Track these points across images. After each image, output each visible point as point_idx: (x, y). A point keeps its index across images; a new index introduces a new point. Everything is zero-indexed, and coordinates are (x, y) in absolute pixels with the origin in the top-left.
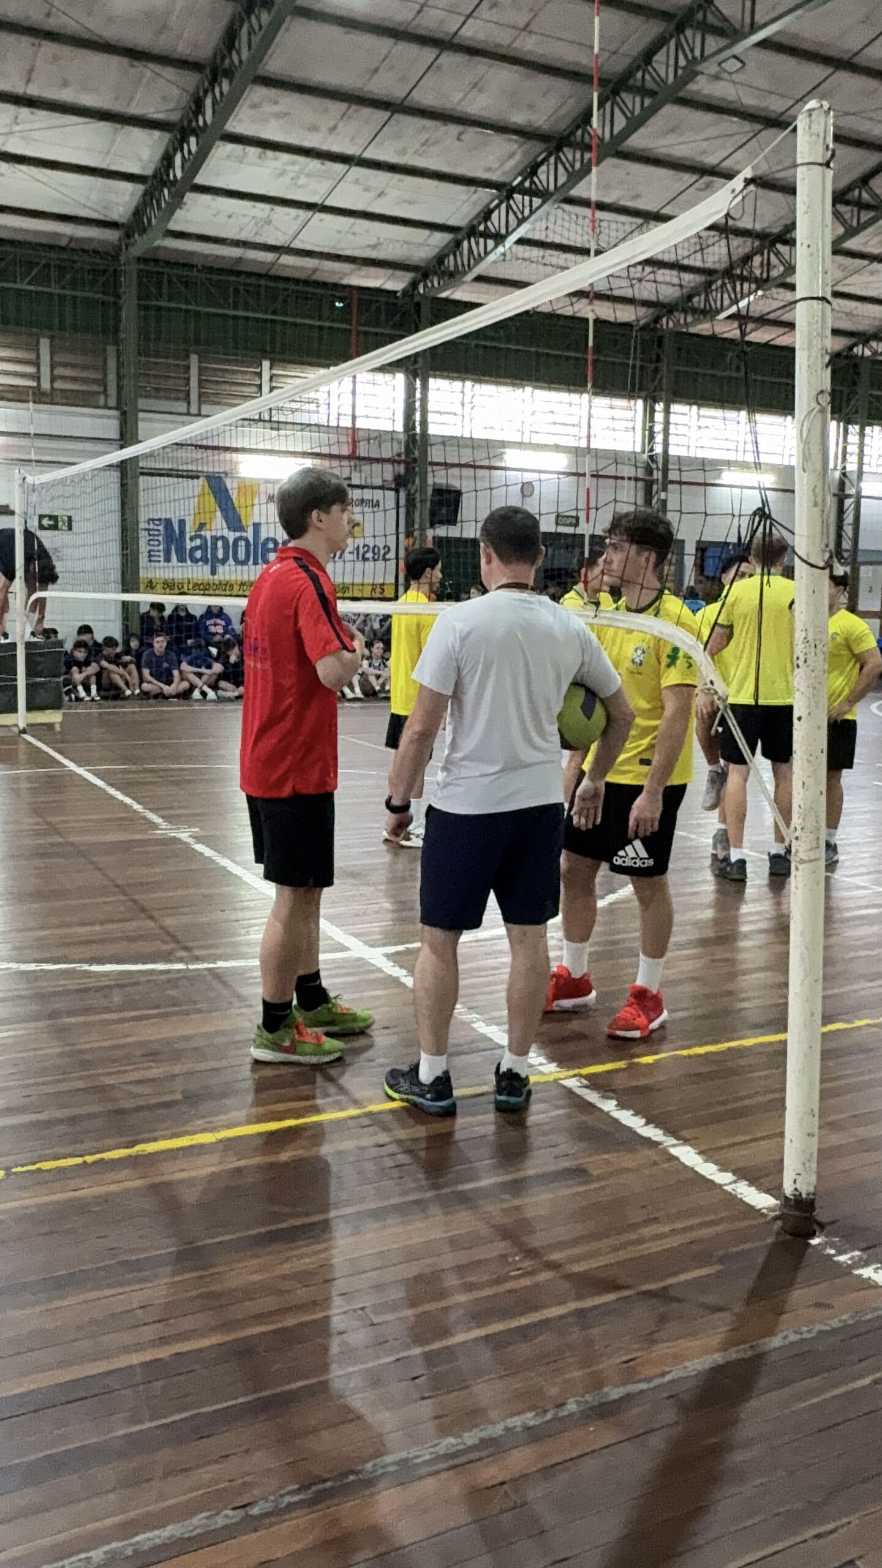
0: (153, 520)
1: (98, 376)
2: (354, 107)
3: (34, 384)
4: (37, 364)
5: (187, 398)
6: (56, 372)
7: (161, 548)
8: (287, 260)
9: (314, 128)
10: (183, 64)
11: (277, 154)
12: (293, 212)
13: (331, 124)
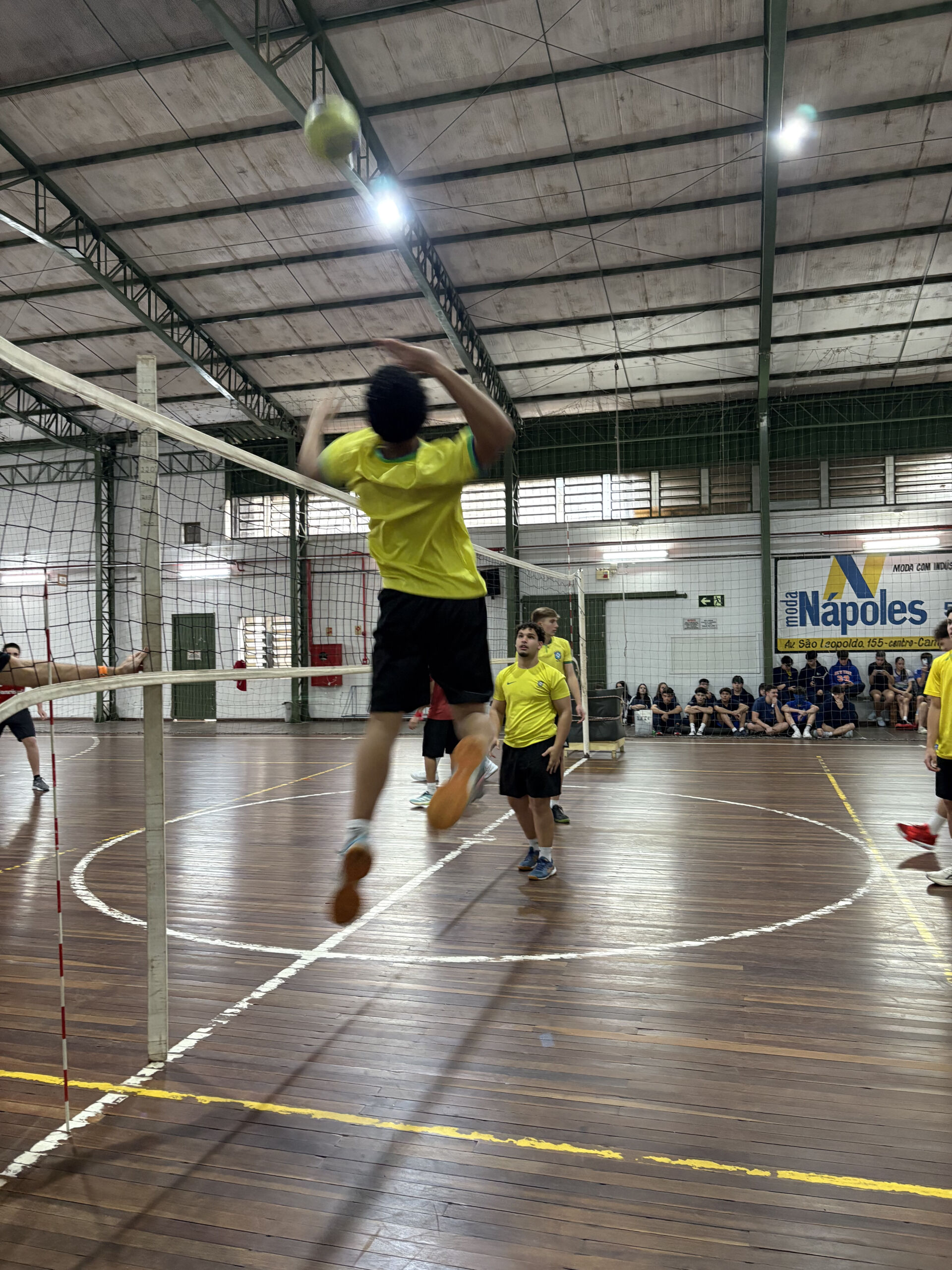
0: (790, 594)
1: (745, 489)
2: (902, 239)
3: (698, 503)
4: (699, 489)
5: (818, 496)
6: (713, 492)
7: (798, 615)
8: (902, 372)
9: (876, 267)
10: (745, 255)
11: (854, 295)
12: (892, 334)
13: (890, 258)
